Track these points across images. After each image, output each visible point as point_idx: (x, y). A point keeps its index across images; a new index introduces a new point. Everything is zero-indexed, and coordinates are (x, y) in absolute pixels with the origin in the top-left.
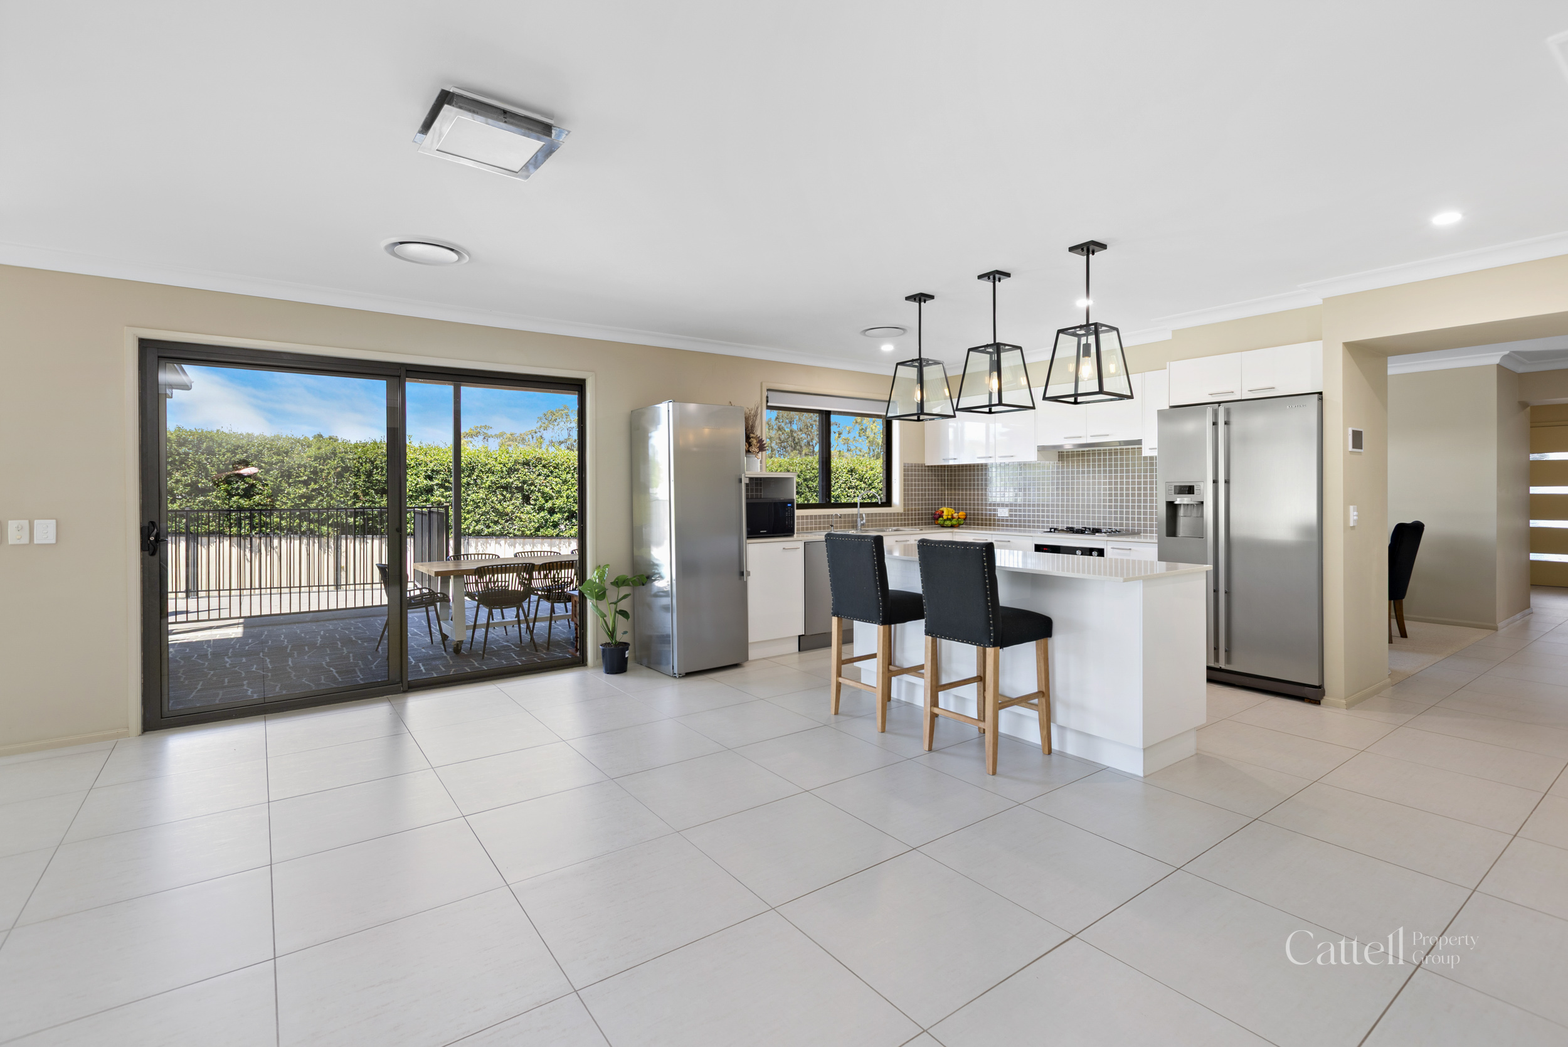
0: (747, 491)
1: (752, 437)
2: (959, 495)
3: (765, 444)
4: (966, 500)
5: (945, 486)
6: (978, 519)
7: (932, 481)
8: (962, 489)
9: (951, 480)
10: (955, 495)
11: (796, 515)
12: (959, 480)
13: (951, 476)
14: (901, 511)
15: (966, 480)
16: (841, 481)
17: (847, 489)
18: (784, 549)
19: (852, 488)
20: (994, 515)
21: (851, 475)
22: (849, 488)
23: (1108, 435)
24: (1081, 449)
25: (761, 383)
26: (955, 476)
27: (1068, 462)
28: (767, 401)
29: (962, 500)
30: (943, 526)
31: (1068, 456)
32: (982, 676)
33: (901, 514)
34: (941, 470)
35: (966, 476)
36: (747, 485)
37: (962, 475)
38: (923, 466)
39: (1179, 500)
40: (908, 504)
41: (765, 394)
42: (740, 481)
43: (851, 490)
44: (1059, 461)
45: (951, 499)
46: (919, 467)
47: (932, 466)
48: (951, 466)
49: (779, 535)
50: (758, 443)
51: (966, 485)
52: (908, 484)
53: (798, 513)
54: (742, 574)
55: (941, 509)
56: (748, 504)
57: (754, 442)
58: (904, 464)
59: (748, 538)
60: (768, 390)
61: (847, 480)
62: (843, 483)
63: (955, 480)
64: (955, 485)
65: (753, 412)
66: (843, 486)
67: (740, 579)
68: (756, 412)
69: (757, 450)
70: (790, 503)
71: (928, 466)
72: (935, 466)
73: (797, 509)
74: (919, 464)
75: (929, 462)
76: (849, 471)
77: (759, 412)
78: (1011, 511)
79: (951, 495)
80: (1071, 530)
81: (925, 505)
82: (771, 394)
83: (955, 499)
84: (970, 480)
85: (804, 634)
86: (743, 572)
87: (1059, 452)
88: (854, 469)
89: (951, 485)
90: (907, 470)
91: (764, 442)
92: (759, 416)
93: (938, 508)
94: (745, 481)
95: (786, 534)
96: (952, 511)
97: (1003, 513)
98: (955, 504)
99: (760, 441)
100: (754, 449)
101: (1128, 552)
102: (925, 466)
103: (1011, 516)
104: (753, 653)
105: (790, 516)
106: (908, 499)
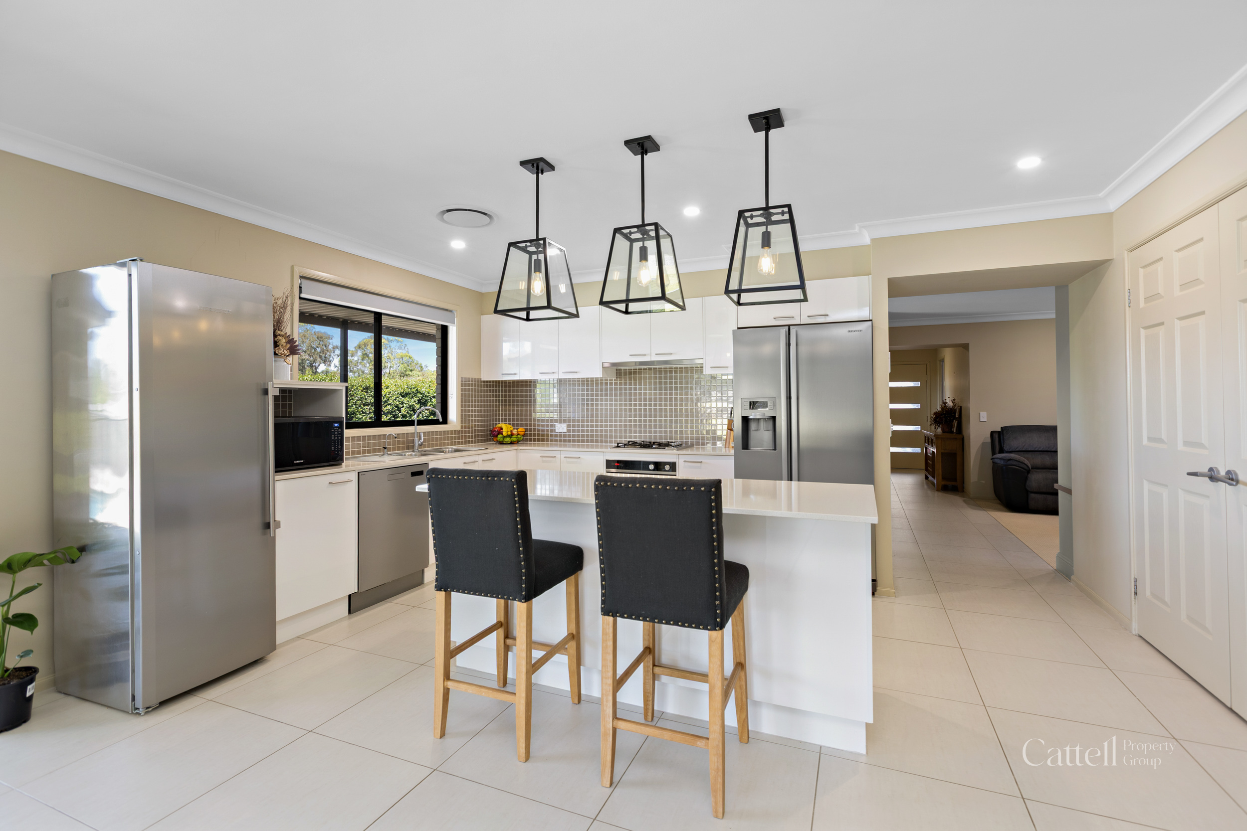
0: (276, 406)
1: (279, 335)
2: (514, 411)
3: (297, 346)
4: (522, 416)
5: (499, 402)
6: (535, 435)
7: (487, 397)
8: (518, 406)
9: (506, 396)
10: (510, 411)
11: (345, 436)
12: (514, 396)
13: (506, 391)
14: (458, 428)
15: (522, 396)
16: (357, 398)
17: (362, 406)
18: (330, 483)
19: (367, 405)
20: (552, 431)
21: (367, 392)
22: (364, 405)
23: (671, 354)
24: (638, 367)
25: (292, 267)
26: (510, 391)
27: (625, 379)
28: (301, 292)
29: (518, 415)
30: (501, 443)
31: (625, 374)
32: (651, 646)
33: (459, 431)
34: (496, 385)
35: (522, 391)
36: (276, 398)
37: (518, 392)
38: (479, 380)
39: (753, 414)
40: (465, 420)
41: (297, 281)
42: (266, 392)
43: (366, 407)
44: (617, 378)
45: (506, 415)
46: (475, 382)
47: (487, 382)
48: (505, 382)
49: (322, 464)
50: (287, 343)
51: (522, 401)
52: (465, 400)
53: (348, 433)
54: (267, 526)
55: (499, 425)
56: (277, 426)
57: (283, 341)
58: (462, 378)
59: (276, 472)
60: (301, 277)
61: (362, 398)
62: (358, 400)
63: (510, 396)
64: (510, 401)
65: (279, 302)
66: (359, 403)
67: (264, 534)
68: (285, 302)
69: (287, 352)
70: (336, 422)
71: (484, 382)
72: (490, 382)
73: (346, 428)
74: (475, 379)
75: (485, 378)
76: (364, 389)
77: (289, 303)
78: (569, 426)
79: (506, 411)
80: (634, 444)
81: (481, 422)
82: (304, 282)
83: (510, 415)
84: (526, 396)
85: (356, 591)
86: (269, 523)
87: (617, 370)
88: (369, 387)
89: (506, 401)
90: (466, 385)
91: (297, 344)
92: (289, 308)
93: (496, 424)
94: (273, 392)
95: (331, 463)
96: (510, 428)
97: (561, 428)
98: (510, 420)
99: (291, 341)
100: (283, 351)
101: (699, 464)
102: (482, 381)
103: (569, 431)
104: (282, 634)
105: (338, 440)
106: (465, 415)
